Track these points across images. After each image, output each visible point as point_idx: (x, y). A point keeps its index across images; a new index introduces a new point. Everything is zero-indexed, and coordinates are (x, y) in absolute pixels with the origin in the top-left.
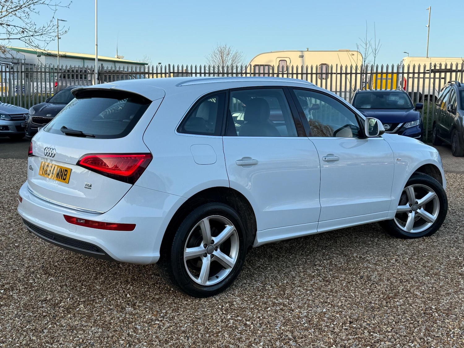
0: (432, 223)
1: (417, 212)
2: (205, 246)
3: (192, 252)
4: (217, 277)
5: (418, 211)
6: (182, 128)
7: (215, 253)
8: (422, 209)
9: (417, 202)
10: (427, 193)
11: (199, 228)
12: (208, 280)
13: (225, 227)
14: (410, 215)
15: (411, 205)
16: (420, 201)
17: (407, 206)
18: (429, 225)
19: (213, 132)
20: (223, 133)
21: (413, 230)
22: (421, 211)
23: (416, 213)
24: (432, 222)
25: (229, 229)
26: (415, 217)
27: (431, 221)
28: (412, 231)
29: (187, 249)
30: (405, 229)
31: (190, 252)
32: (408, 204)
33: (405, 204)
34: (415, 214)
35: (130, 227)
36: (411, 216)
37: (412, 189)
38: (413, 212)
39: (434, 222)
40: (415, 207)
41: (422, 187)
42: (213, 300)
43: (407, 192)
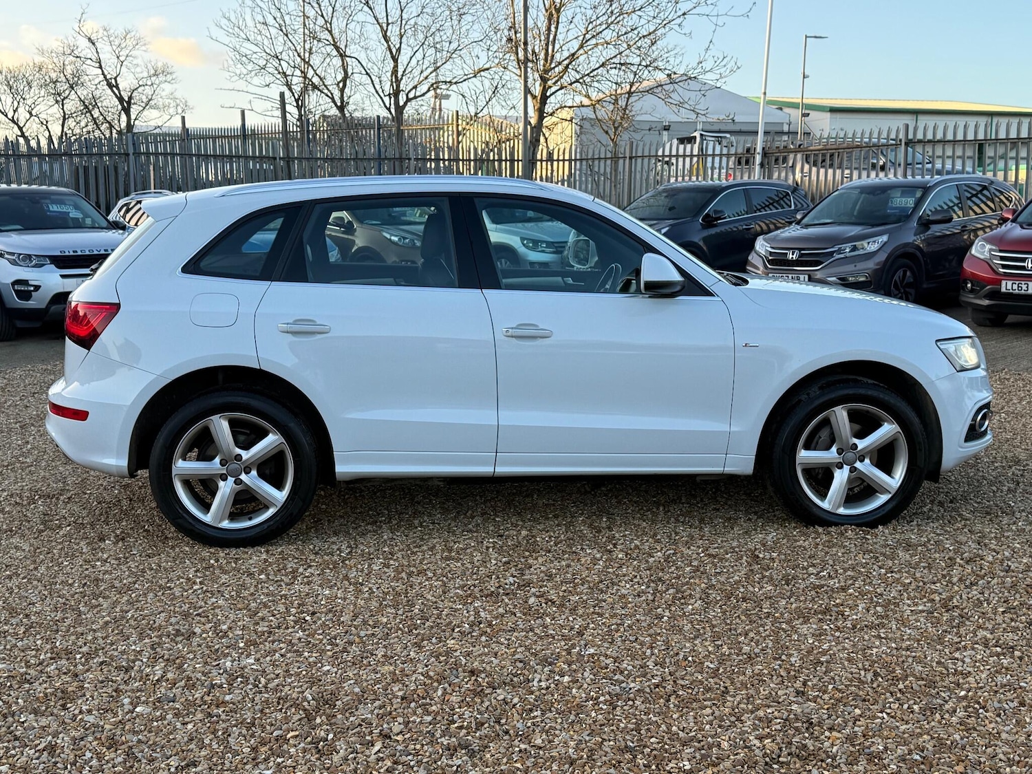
0: (890, 496)
1: (856, 468)
2: (223, 463)
3: (190, 469)
4: (250, 519)
5: (858, 465)
7: (243, 477)
8: (867, 461)
9: (855, 446)
10: (879, 426)
11: (206, 430)
12: (228, 519)
13: (264, 436)
14: (838, 473)
15: (840, 451)
16: (862, 444)
17: (832, 453)
18: (883, 499)
21: (845, 507)
22: (866, 467)
23: (853, 469)
24: (890, 493)
25: (272, 440)
26: (850, 480)
27: (887, 491)
28: (842, 511)
29: (179, 461)
30: (825, 505)
31: (185, 467)
32: (834, 449)
33: (828, 448)
34: (851, 471)
35: (81, 415)
37: (845, 414)
38: (846, 468)
39: (893, 492)
40: (850, 455)
41: (868, 412)
43: (833, 420)
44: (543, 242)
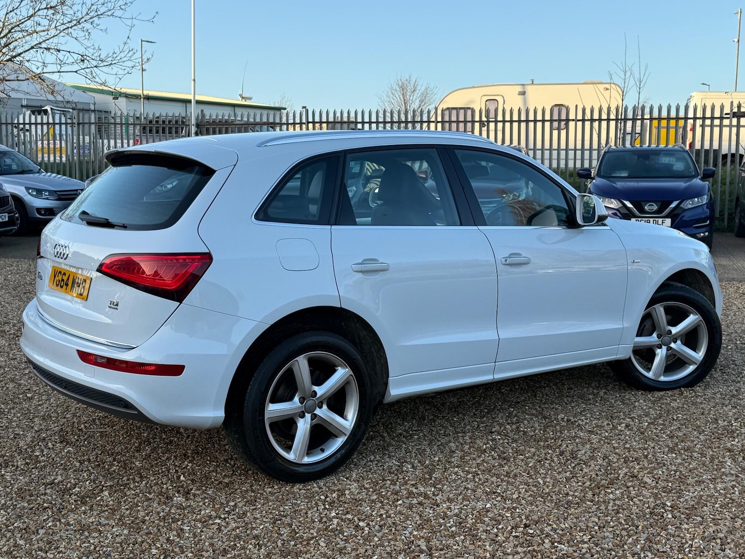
0: (696, 366)
1: (671, 348)
2: (302, 400)
3: (280, 411)
4: (323, 451)
5: (673, 345)
6: (264, 214)
7: (318, 411)
8: (679, 342)
9: (670, 332)
10: (688, 316)
11: (290, 372)
12: (307, 454)
13: (334, 371)
14: (658, 351)
15: (660, 336)
16: (674, 330)
17: (653, 338)
18: (692, 368)
19: (316, 219)
20: (333, 220)
21: (664, 376)
22: (677, 346)
23: (669, 349)
24: (696, 364)
25: (341, 373)
26: (668, 357)
27: (694, 363)
28: (662, 379)
29: (270, 404)
30: (650, 375)
31: (274, 409)
32: (655, 335)
33: (651, 334)
34: (667, 350)
35: (176, 370)
36: (661, 354)
37: (662, 310)
38: (664, 348)
39: (698, 364)
40: (666, 339)
41: (678, 307)
42: (314, 486)
43: (654, 314)
44: (46, 191)
